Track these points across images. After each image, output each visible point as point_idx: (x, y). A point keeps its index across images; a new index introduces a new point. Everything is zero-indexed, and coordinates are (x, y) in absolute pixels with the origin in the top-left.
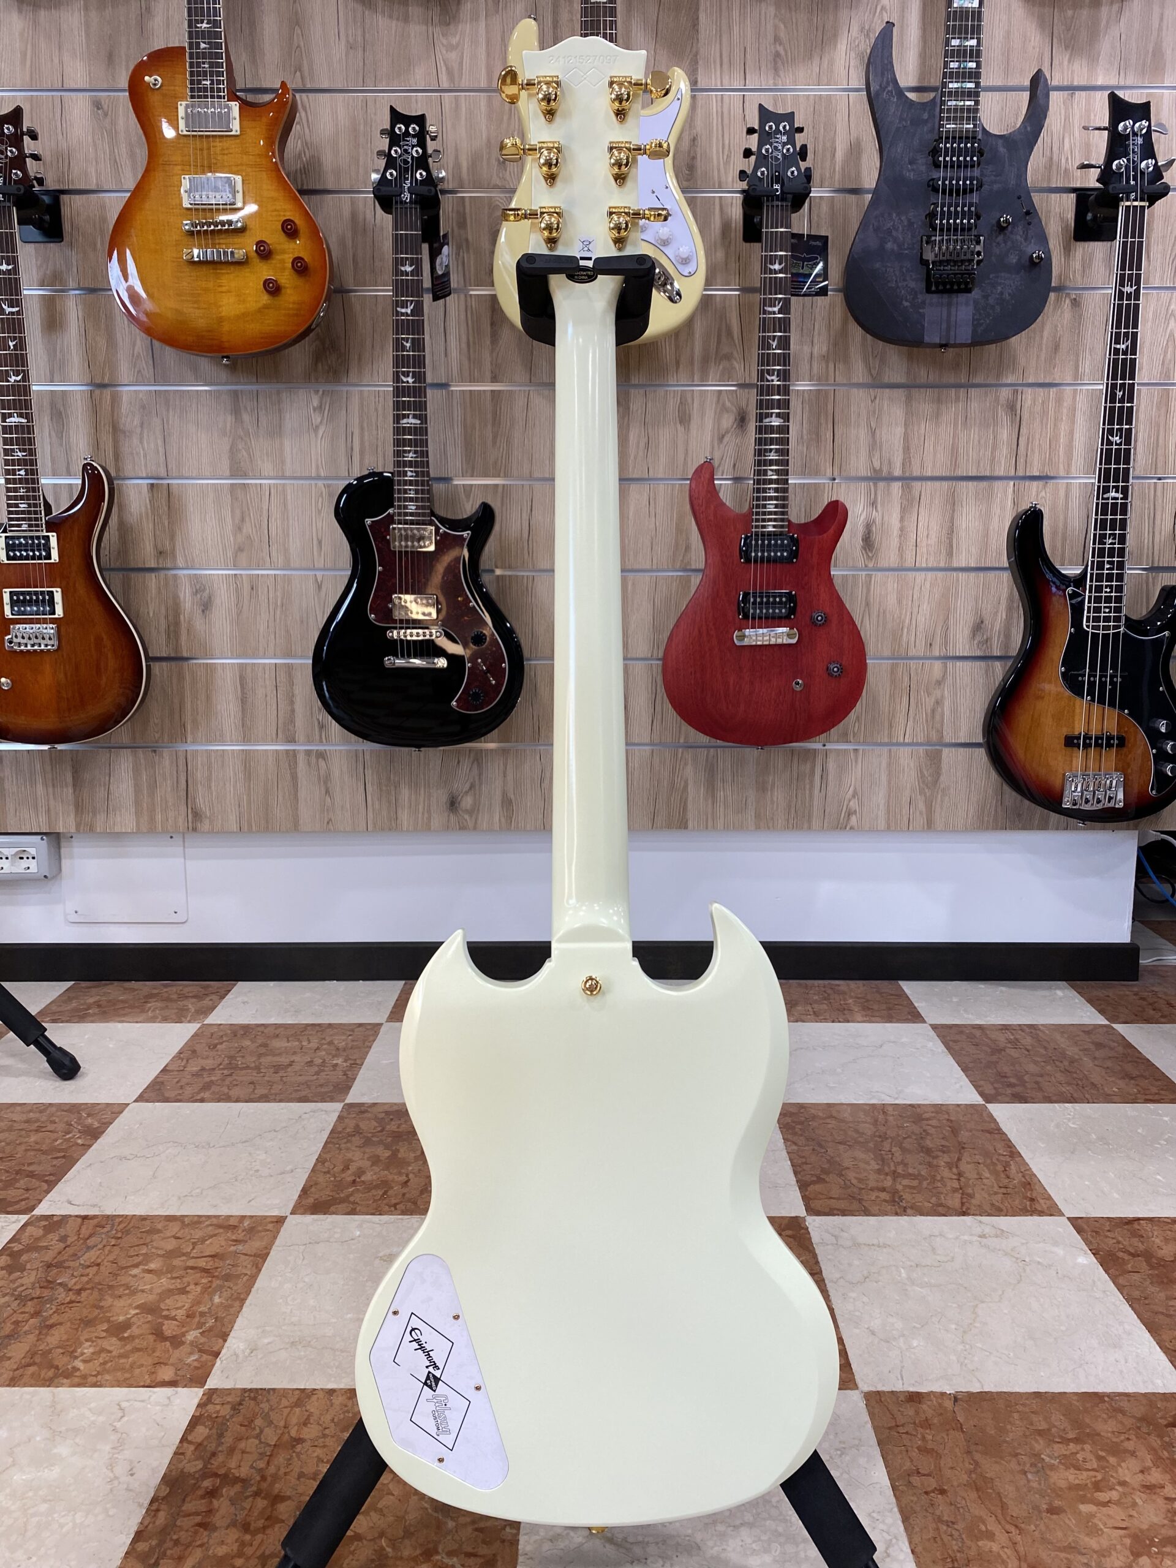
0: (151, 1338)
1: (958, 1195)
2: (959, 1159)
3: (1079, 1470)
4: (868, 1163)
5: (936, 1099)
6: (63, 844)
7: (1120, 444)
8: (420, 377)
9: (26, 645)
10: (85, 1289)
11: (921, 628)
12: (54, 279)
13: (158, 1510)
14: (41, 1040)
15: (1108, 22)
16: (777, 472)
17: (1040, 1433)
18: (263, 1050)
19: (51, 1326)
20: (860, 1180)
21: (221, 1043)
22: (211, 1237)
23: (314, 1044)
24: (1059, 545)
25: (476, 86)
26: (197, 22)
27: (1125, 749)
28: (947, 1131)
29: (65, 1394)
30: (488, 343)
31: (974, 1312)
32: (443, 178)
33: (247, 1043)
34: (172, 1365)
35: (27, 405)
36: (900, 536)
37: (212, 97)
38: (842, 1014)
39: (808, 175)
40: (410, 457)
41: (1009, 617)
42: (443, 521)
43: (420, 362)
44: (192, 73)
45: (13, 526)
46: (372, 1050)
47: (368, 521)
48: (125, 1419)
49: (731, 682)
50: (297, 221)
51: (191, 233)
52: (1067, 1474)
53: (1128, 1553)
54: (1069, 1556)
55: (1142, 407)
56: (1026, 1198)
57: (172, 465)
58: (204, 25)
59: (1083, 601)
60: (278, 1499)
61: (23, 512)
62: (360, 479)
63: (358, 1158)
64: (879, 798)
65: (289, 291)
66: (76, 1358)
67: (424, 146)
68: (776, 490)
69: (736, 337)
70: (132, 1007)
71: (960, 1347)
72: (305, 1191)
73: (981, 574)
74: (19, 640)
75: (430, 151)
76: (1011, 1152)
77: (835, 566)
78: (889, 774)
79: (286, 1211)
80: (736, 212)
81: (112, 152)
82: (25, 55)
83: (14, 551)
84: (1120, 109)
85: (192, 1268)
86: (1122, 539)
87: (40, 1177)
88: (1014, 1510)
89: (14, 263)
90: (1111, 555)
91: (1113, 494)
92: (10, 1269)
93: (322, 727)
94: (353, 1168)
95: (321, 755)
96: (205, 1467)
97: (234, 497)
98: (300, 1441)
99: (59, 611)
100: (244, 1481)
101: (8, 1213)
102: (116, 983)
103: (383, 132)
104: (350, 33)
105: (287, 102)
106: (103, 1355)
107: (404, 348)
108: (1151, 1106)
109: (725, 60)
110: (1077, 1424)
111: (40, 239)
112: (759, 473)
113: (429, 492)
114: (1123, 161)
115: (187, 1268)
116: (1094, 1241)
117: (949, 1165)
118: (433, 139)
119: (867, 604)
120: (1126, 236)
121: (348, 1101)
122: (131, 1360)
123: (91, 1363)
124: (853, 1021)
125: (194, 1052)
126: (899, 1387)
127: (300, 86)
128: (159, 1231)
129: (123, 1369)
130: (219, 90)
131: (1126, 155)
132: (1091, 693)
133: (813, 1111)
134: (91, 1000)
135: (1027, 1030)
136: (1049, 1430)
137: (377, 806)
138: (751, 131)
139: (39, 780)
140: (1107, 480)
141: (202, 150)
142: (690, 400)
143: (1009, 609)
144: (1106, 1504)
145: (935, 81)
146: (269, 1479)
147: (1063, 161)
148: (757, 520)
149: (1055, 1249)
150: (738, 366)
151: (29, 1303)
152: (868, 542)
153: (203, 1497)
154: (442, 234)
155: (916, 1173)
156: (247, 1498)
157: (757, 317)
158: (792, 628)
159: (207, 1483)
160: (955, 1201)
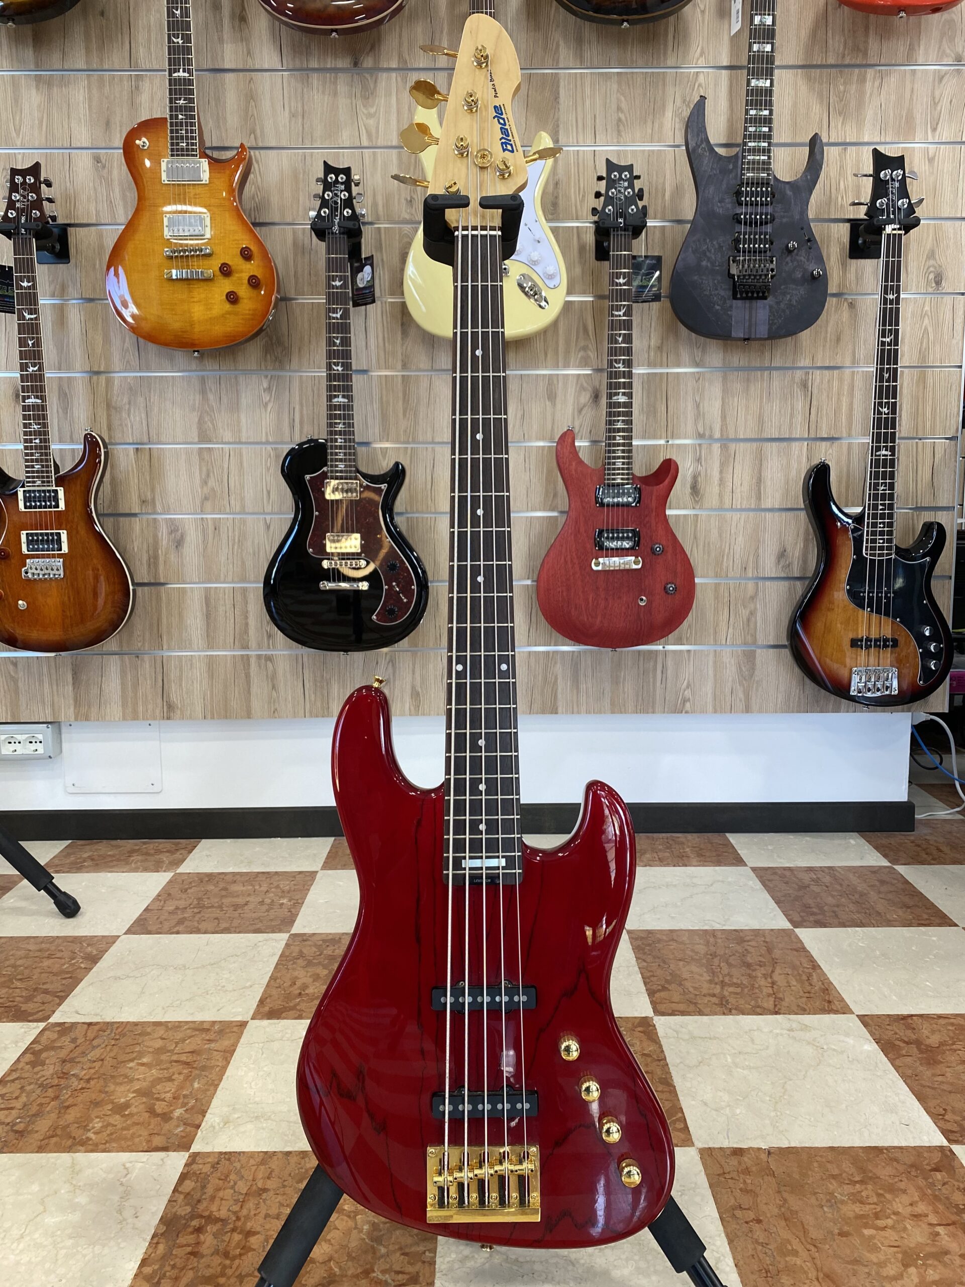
0: (147, 1115)
1: (772, 999)
2: (773, 972)
3: (862, 1203)
4: (701, 975)
5: (755, 925)
6: (64, 730)
7: (888, 414)
8: (347, 366)
9: (39, 574)
10: (93, 1079)
11: (737, 556)
12: (62, 291)
13: (157, 1243)
14: (50, 886)
15: (871, 95)
16: (624, 438)
17: (834, 1177)
18: (224, 893)
19: (68, 1107)
20: (695, 988)
21: (190, 888)
22: (190, 1037)
23: (264, 888)
24: (843, 490)
25: (389, 144)
26: (176, 99)
27: (897, 649)
28: (763, 950)
29: (81, 1157)
30: (399, 339)
31: (783, 1087)
32: (363, 216)
33: (211, 887)
34: (164, 1135)
35: (42, 389)
36: (720, 485)
37: (187, 155)
38: (681, 860)
39: (644, 211)
40: (340, 427)
41: (806, 547)
42: (365, 476)
43: (347, 355)
44: (172, 138)
45: (29, 482)
46: (310, 892)
47: (308, 477)
48: (129, 1176)
49: (591, 599)
50: (252, 248)
51: (170, 258)
52: (854, 1207)
53: (900, 1265)
54: (855, 1267)
55: (905, 384)
56: (825, 1000)
57: (153, 433)
58: (182, 102)
59: (862, 535)
60: (249, 1234)
61: (38, 472)
62: (301, 445)
63: (303, 975)
64: (708, 689)
65: (245, 301)
66: (89, 1130)
67: (350, 192)
68: (623, 451)
69: (590, 333)
70: (119, 860)
71: (773, 1114)
72: (262, 1002)
73: (784, 514)
74: (34, 571)
75: (354, 194)
76: (814, 966)
77: (670, 508)
78: (715, 671)
79: (247, 1017)
80: (590, 239)
81: (108, 195)
82: (42, 121)
83: (30, 501)
84: (881, 161)
85: (176, 1061)
86: (892, 486)
87: (54, 994)
88: (814, 1234)
89: (33, 281)
90: (883, 499)
91: (884, 452)
92: (33, 1064)
93: (270, 636)
94: (299, 983)
95: (269, 658)
96: (193, 1210)
97: (201, 459)
98: (265, 1190)
99: (65, 548)
100: (222, 1220)
101: (30, 1021)
102: (105, 841)
103: (318, 180)
104: (292, 104)
105: (245, 158)
106: (110, 1128)
107: (334, 344)
108: (923, 929)
109: (580, 124)
110: (862, 1170)
111: (52, 261)
112: (610, 438)
113: (354, 454)
114: (885, 200)
115: (171, 1062)
116: (877, 1032)
117: (765, 976)
118: (357, 185)
119: (695, 538)
120: (888, 256)
121: (293, 931)
122: (131, 1131)
123: (100, 1135)
124: (690, 866)
125: (169, 895)
126: (726, 1144)
127: (254, 145)
128: (149, 1034)
129: (126, 1139)
130: (193, 150)
131: (886, 195)
132: (870, 605)
133: (658, 936)
134: (86, 855)
135: (827, 871)
136: (841, 1175)
137: (313, 699)
138: (600, 178)
139: (46, 679)
140: (878, 441)
141: (179, 195)
142: (555, 382)
143: (806, 540)
144: (884, 1229)
145: (739, 140)
146: (243, 1219)
147: (840, 199)
148: (609, 474)
149: (847, 1039)
150: (592, 355)
151: (50, 1090)
152: (695, 489)
153: (192, 1233)
154: (363, 256)
155: (739, 982)
156: (227, 1232)
157: (607, 319)
158: (637, 557)
159: (195, 1223)
160: (769, 1004)
